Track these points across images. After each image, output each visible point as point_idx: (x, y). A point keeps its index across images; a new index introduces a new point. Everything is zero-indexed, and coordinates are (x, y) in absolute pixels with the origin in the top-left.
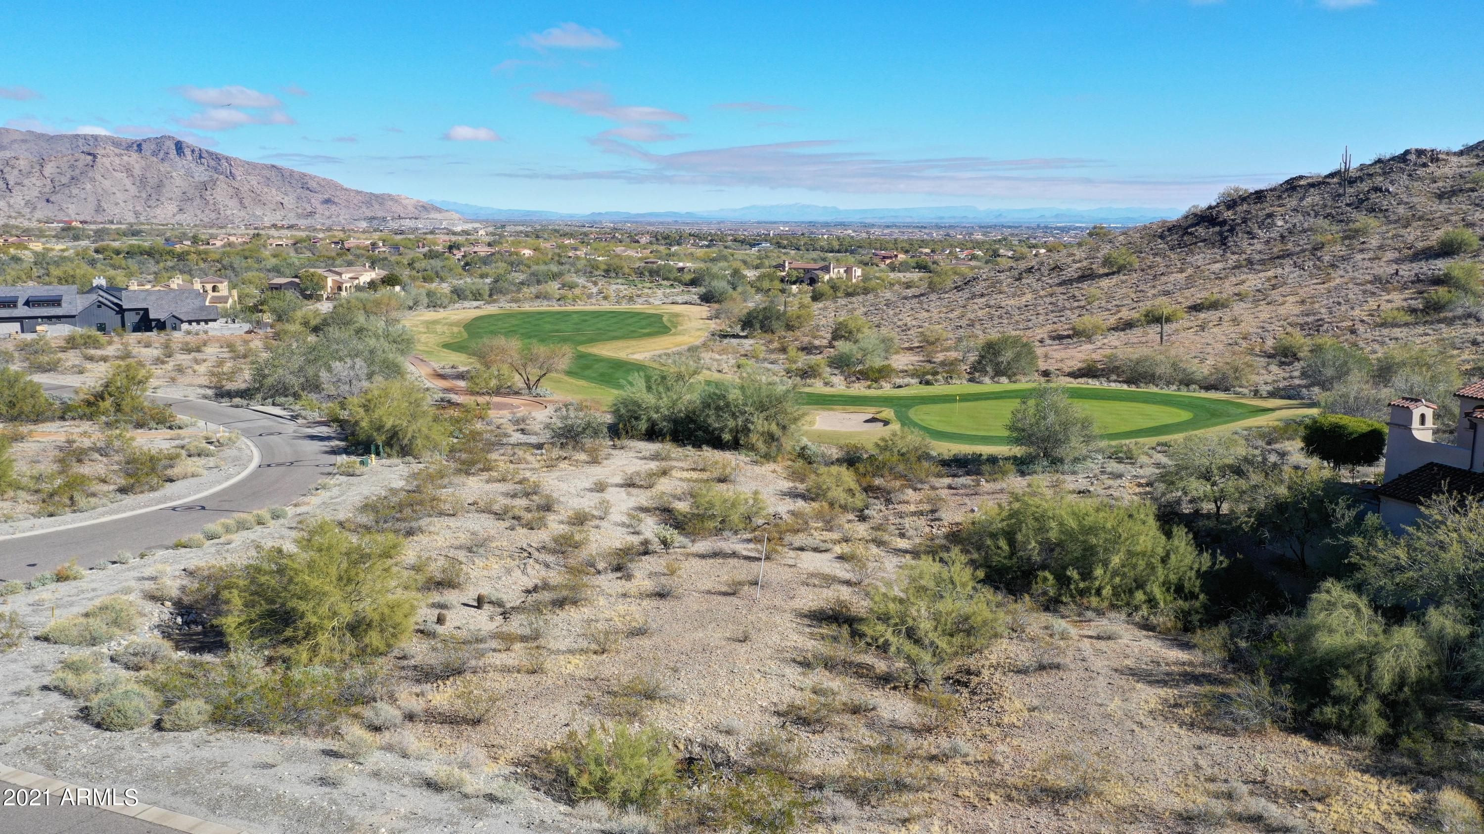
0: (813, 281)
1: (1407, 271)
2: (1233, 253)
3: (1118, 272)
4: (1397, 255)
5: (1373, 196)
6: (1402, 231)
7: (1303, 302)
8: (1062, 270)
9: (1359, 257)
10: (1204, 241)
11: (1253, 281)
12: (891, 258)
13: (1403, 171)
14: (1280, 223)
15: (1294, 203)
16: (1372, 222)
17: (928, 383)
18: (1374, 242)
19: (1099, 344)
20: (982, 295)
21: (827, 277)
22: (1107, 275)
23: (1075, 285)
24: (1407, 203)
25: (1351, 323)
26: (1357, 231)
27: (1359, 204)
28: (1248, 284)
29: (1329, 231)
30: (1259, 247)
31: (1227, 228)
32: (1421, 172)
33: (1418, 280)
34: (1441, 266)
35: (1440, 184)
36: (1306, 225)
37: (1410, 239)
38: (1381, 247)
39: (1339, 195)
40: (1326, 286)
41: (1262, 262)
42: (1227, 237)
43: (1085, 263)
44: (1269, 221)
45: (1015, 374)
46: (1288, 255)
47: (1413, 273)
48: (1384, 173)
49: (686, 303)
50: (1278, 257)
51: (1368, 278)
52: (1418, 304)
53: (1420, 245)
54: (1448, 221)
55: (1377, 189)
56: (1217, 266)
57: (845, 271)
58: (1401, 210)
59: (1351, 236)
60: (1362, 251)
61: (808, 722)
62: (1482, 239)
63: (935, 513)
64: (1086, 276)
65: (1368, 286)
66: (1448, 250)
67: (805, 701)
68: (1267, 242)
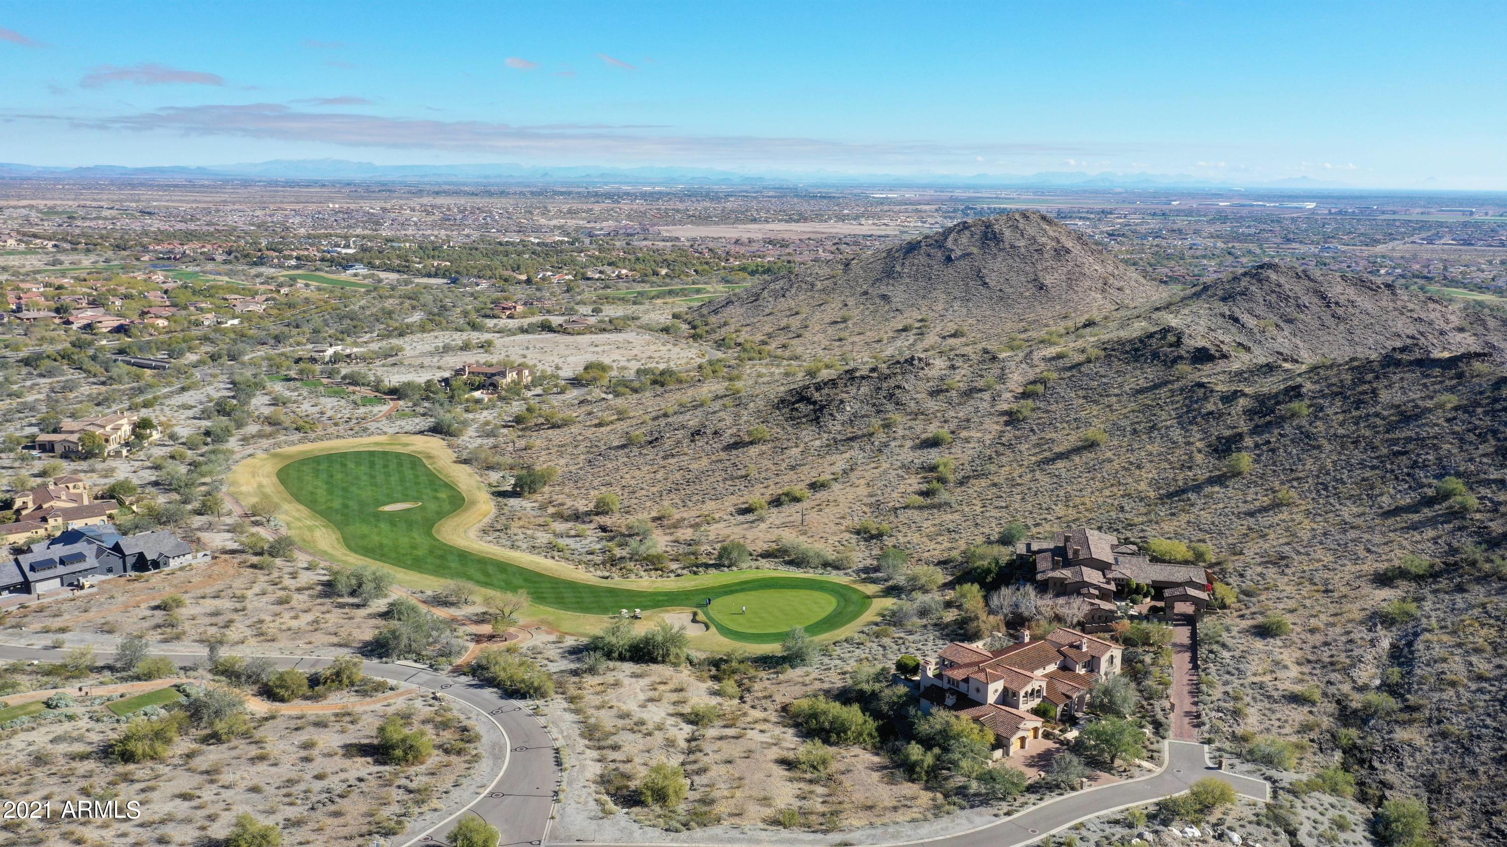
1: (918, 458)
2: (824, 432)
3: (758, 442)
4: (912, 444)
5: (897, 391)
6: (914, 424)
7: (868, 484)
8: (720, 435)
9: (893, 444)
10: (805, 417)
11: (840, 461)
13: (911, 372)
14: (848, 409)
15: (853, 390)
16: (897, 417)
18: (900, 432)
19: (768, 522)
20: (672, 456)
21: (504, 381)
22: (751, 443)
23: (733, 452)
24: (915, 400)
26: (890, 421)
27: (890, 396)
28: (837, 464)
29: (876, 422)
30: (839, 428)
31: (817, 408)
32: (921, 374)
33: (923, 467)
34: (933, 456)
35: (931, 384)
36: (863, 412)
37: (918, 430)
38: (904, 437)
39: (879, 388)
40: (879, 470)
41: (842, 443)
42: (818, 418)
43: (734, 430)
44: (842, 405)
46: (856, 438)
47: (920, 460)
48: (903, 373)
50: (850, 439)
51: (899, 463)
52: (924, 487)
53: (924, 436)
54: (936, 417)
55: (899, 387)
56: (818, 443)
57: (517, 374)
58: (912, 404)
59: (887, 426)
60: (894, 439)
61: (804, 798)
62: (953, 432)
63: (771, 697)
64: (737, 445)
65: (900, 472)
66: (934, 443)
67: (799, 792)
68: (843, 424)
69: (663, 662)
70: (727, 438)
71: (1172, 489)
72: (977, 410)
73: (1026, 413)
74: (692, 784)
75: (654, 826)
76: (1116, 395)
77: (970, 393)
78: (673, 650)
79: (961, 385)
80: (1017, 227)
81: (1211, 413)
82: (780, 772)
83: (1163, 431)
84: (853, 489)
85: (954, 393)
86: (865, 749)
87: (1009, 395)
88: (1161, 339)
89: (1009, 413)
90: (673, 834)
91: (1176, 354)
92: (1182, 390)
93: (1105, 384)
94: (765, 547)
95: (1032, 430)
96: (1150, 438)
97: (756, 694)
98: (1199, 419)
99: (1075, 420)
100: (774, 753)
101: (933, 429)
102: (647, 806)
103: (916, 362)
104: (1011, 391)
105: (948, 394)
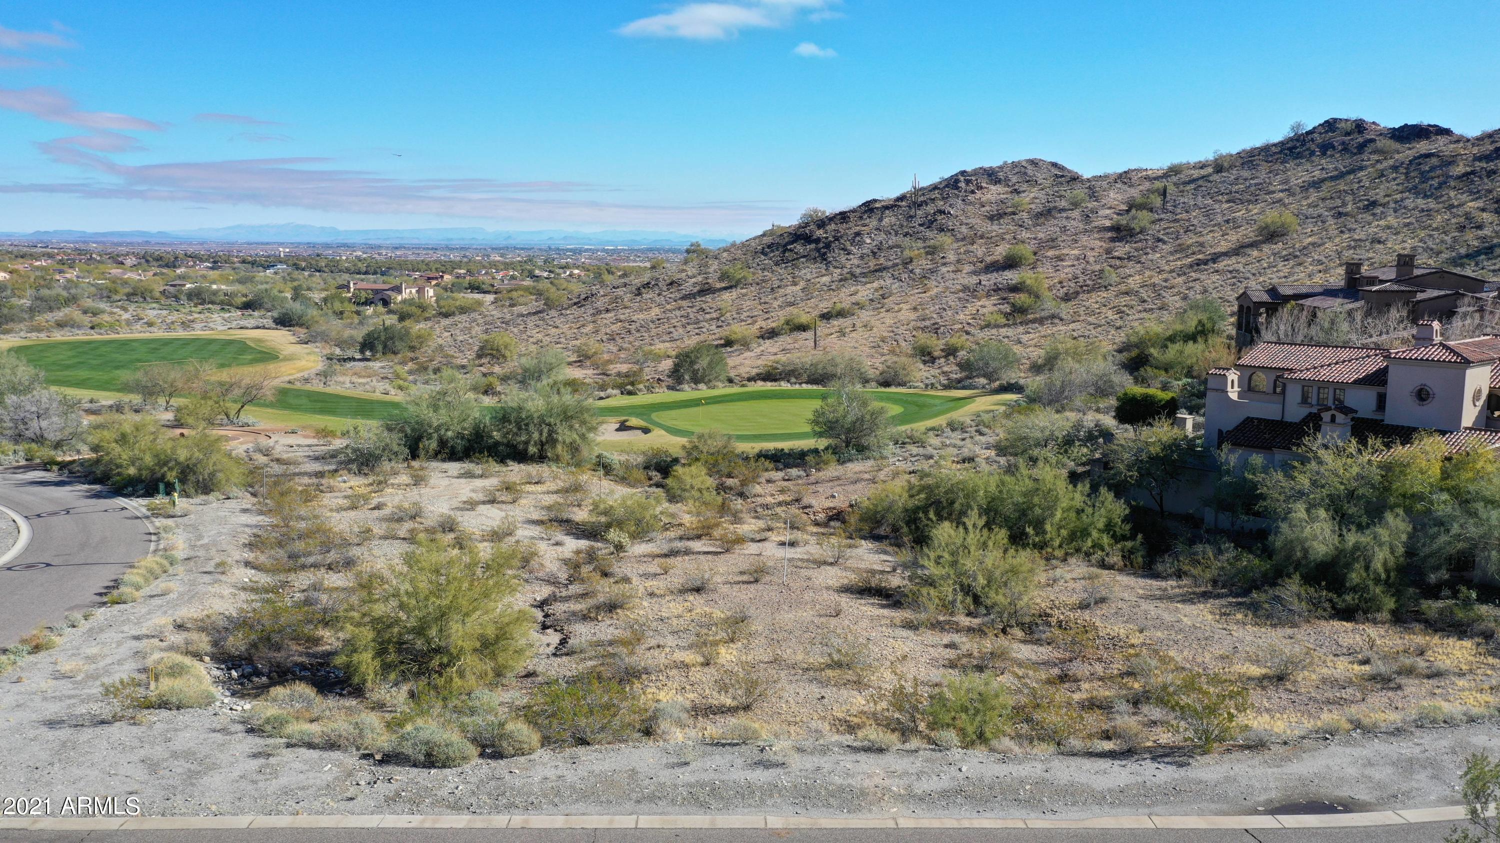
0: (386, 303)
1: (989, 280)
2: (835, 267)
3: (736, 286)
4: (972, 268)
5: (939, 217)
6: (971, 248)
7: (915, 309)
8: (679, 285)
9: (944, 269)
10: (804, 257)
11: (865, 292)
12: (436, 278)
13: (957, 196)
14: (868, 241)
15: (874, 223)
16: (945, 239)
17: (630, 393)
18: (951, 257)
19: (758, 350)
20: (607, 311)
21: (399, 298)
22: (725, 288)
23: (699, 299)
24: (967, 224)
25: (960, 326)
26: (935, 248)
27: (929, 224)
28: (860, 294)
29: (913, 249)
30: (856, 261)
31: (821, 245)
32: (971, 197)
33: (997, 290)
34: (1011, 276)
35: (988, 208)
36: (890, 242)
37: (980, 253)
38: (958, 261)
39: (911, 217)
40: (928, 294)
41: (864, 275)
42: (825, 254)
43: (700, 278)
44: (858, 238)
45: (710, 381)
46: (881, 269)
47: (992, 282)
48: (943, 198)
49: (258, 328)
50: (876, 271)
51: (959, 287)
52: (1007, 308)
53: (989, 259)
54: (1003, 239)
55: (942, 212)
56: (826, 279)
57: (418, 292)
58: (964, 229)
59: (932, 251)
60: (944, 264)
61: (980, 669)
62: (1035, 254)
63: (797, 500)
64: (706, 290)
65: (961, 295)
66: (1011, 263)
67: (951, 654)
68: (862, 258)
69: (541, 458)
70: (689, 287)
71: (1463, 251)
72: (1064, 229)
73: (1145, 223)
74: (563, 642)
75: (331, 745)
76: (1282, 191)
77: (1047, 213)
78: (565, 435)
79: (1033, 206)
80: (1025, 173)
81: (1473, 173)
82: (868, 608)
83: (1392, 205)
84: (889, 314)
85: (1025, 215)
86: (1103, 565)
87: (1108, 212)
88: (1326, 132)
89: (1116, 228)
90: (402, 775)
91: (1361, 140)
92: (1395, 168)
93: (1256, 185)
94: (754, 372)
95: (1159, 240)
96: (1374, 215)
97: (759, 500)
98: (1452, 184)
99: (1227, 221)
100: (833, 576)
101: (1000, 252)
102: (358, 692)
103: (962, 185)
104: (1110, 208)
105: (1016, 217)
